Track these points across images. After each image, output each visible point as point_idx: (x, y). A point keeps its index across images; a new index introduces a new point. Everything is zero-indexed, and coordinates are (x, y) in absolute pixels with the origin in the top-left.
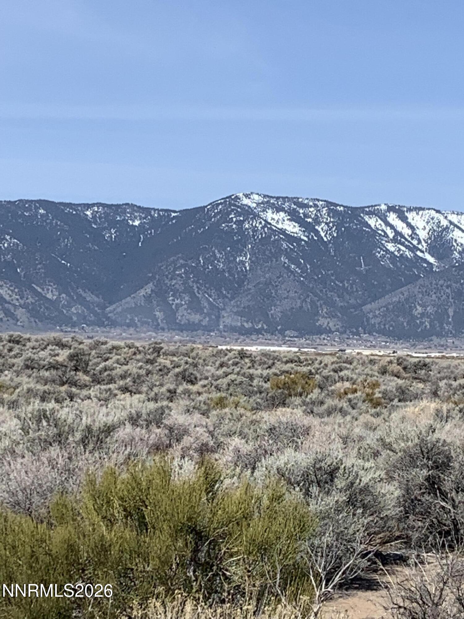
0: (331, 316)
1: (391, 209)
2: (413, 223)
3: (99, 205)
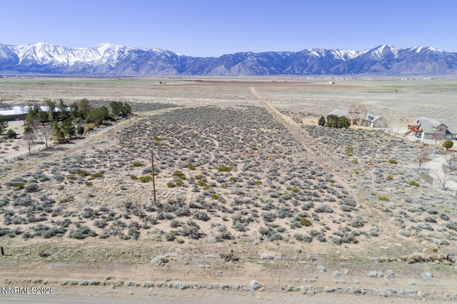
0: (324, 71)
2: (341, 52)
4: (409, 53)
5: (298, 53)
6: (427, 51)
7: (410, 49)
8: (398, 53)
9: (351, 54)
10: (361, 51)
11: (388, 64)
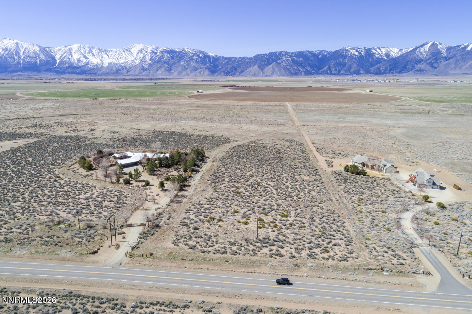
1: (377, 48)
2: (382, 51)
4: (458, 50)
5: (336, 52)
7: (460, 46)
8: (446, 51)
9: (394, 52)
10: (405, 49)
11: (434, 63)
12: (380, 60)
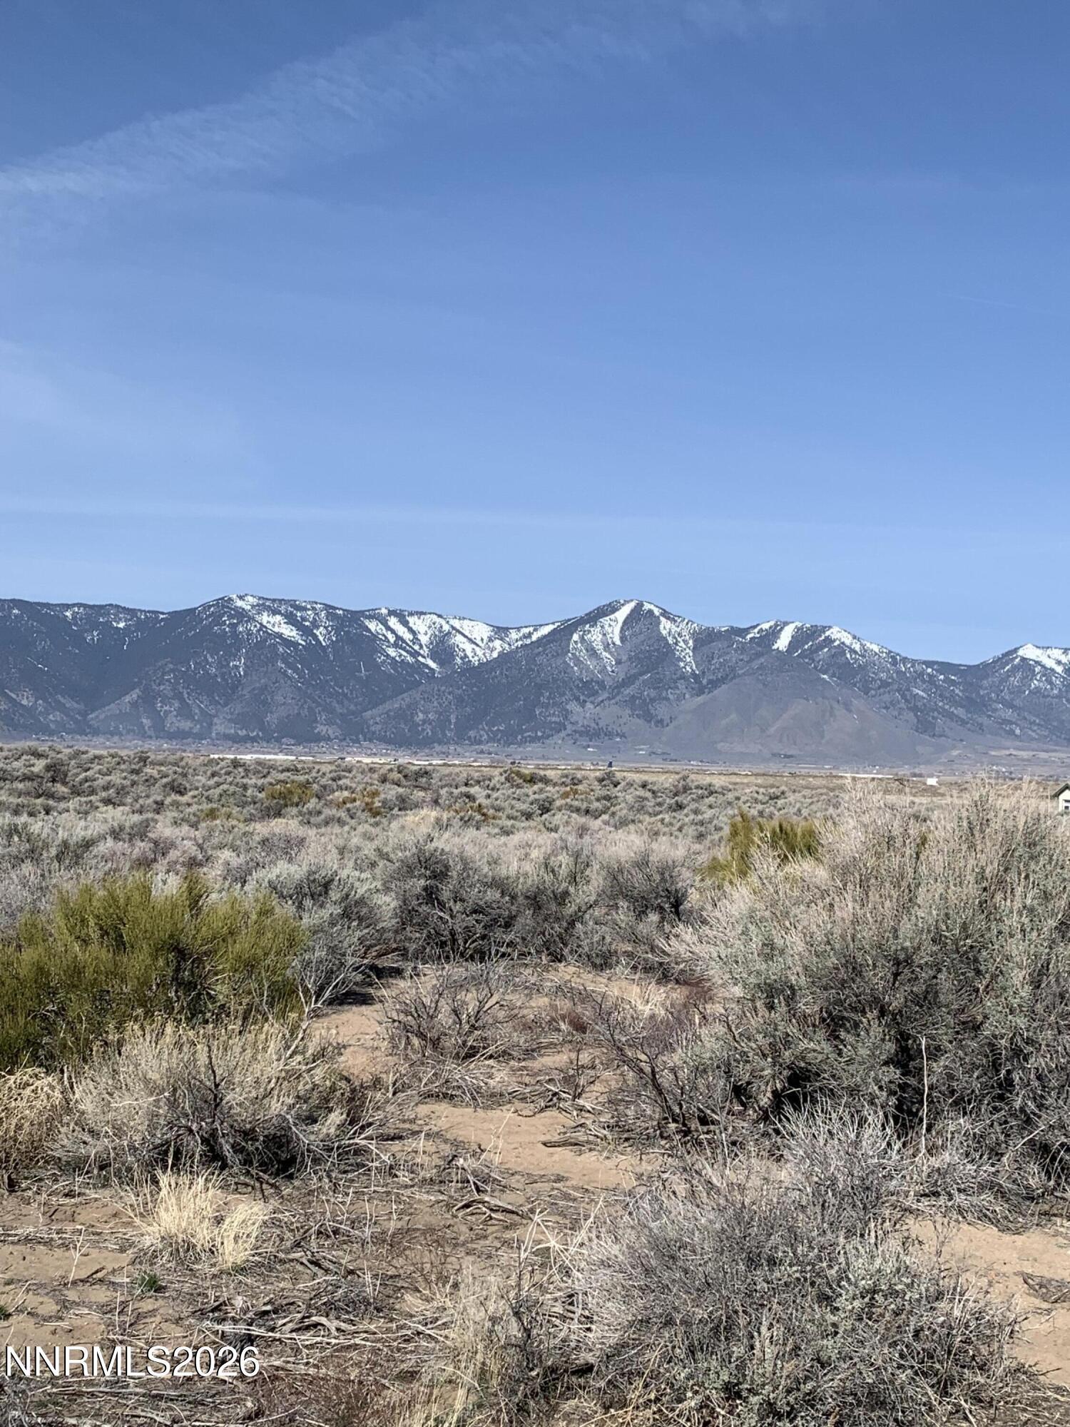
0: (329, 723)
1: (391, 613)
2: (415, 628)
3: (79, 605)
4: (743, 648)
5: (178, 617)
6: (821, 647)
7: (747, 631)
8: (694, 649)
9: (471, 641)
10: (519, 629)
11: (652, 700)
12: (409, 675)
